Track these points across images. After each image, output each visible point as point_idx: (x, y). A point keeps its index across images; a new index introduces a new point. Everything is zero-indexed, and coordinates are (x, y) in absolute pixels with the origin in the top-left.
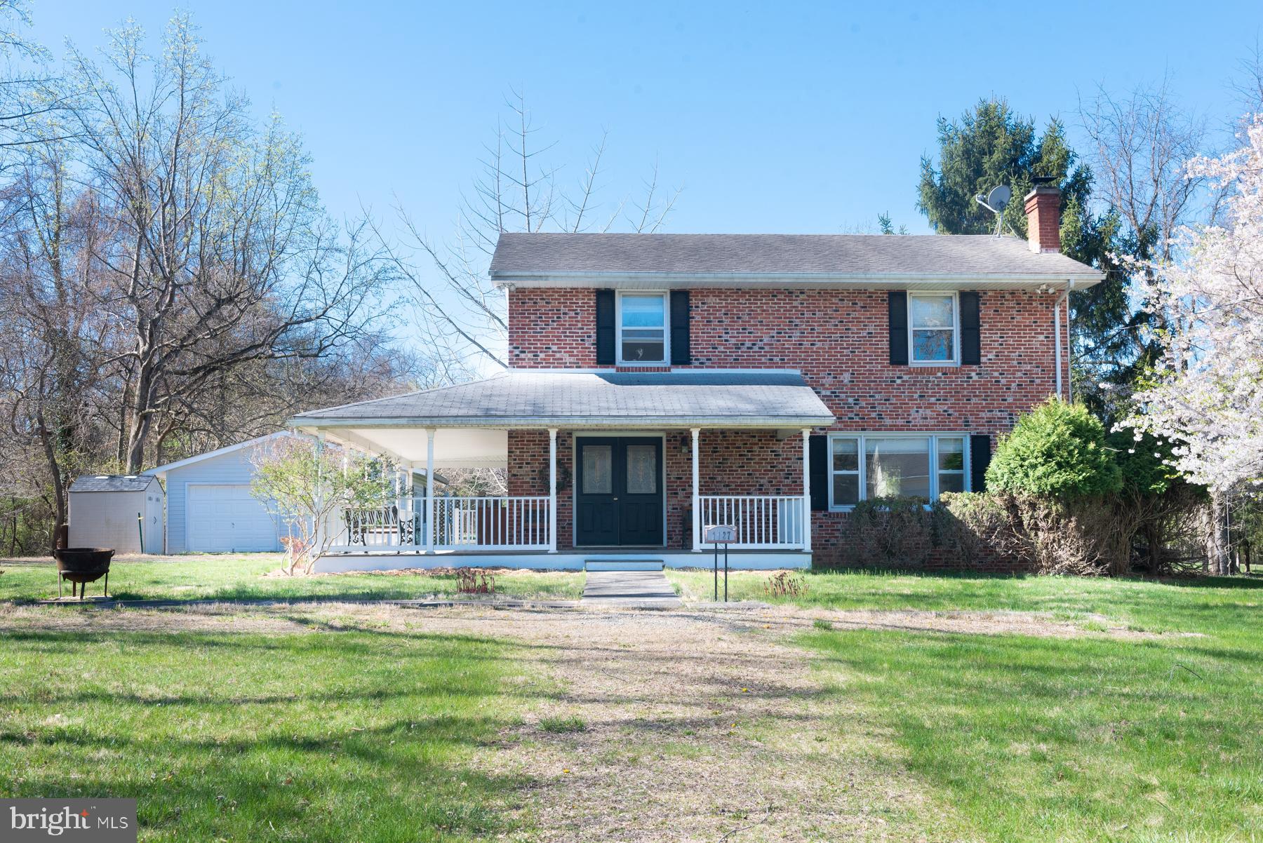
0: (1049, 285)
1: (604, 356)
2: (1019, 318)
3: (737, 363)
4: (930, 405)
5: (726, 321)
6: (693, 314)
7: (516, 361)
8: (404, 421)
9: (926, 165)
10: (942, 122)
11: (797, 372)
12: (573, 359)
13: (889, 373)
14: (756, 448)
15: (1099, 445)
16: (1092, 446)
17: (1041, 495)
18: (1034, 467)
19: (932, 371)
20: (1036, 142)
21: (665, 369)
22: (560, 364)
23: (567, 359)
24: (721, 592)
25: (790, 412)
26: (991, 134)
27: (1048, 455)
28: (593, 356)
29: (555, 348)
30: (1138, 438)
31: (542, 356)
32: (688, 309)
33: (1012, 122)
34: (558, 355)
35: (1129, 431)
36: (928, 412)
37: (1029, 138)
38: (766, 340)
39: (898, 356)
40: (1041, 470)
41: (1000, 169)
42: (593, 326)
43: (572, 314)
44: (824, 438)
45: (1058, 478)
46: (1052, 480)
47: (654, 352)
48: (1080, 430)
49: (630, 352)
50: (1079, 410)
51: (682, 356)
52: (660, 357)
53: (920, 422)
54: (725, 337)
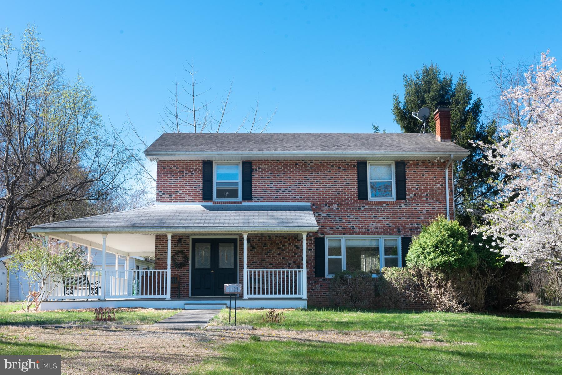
0: (441, 158)
1: (207, 196)
2: (426, 175)
3: (276, 199)
4: (379, 222)
5: (271, 177)
6: (254, 174)
7: (160, 199)
8: (89, 230)
9: (396, 99)
10: (406, 77)
11: (309, 204)
12: (190, 198)
13: (358, 204)
14: (287, 244)
15: (464, 241)
16: (460, 242)
17: (433, 268)
18: (429, 253)
19: (380, 203)
20: (453, 87)
21: (239, 203)
22: (183, 200)
23: (187, 197)
24: (233, 320)
25: (295, 224)
26: (429, 83)
27: (436, 247)
28: (201, 196)
29: (180, 192)
30: (485, 238)
31: (174, 196)
32: (251, 171)
33: (441, 77)
34: (182, 196)
35: (481, 235)
36: (379, 225)
37: (450, 85)
38: (292, 187)
39: (362, 195)
40: (432, 255)
41: (434, 100)
42: (201, 180)
43: (190, 174)
44: (323, 239)
45: (441, 259)
46: (438, 260)
47: (233, 193)
48: (454, 234)
49: (221, 193)
50: (456, 224)
51: (247, 196)
52: (236, 196)
53: (374, 230)
54: (270, 185)
